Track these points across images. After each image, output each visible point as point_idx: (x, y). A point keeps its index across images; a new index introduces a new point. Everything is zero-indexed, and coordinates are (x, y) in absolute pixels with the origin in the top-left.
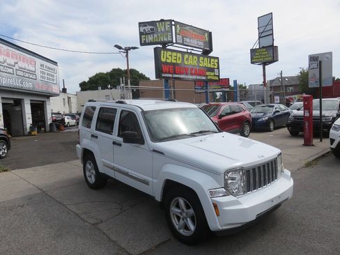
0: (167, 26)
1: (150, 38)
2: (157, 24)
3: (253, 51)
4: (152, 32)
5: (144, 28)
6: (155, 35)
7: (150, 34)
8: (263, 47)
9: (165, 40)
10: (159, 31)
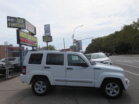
0: (22, 21)
1: (13, 25)
2: (17, 19)
3: (43, 37)
4: (14, 22)
5: (10, 19)
6: (16, 24)
7: (13, 23)
8: (47, 36)
9: (21, 27)
10: (18, 22)
